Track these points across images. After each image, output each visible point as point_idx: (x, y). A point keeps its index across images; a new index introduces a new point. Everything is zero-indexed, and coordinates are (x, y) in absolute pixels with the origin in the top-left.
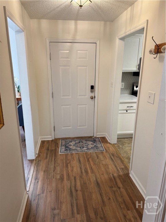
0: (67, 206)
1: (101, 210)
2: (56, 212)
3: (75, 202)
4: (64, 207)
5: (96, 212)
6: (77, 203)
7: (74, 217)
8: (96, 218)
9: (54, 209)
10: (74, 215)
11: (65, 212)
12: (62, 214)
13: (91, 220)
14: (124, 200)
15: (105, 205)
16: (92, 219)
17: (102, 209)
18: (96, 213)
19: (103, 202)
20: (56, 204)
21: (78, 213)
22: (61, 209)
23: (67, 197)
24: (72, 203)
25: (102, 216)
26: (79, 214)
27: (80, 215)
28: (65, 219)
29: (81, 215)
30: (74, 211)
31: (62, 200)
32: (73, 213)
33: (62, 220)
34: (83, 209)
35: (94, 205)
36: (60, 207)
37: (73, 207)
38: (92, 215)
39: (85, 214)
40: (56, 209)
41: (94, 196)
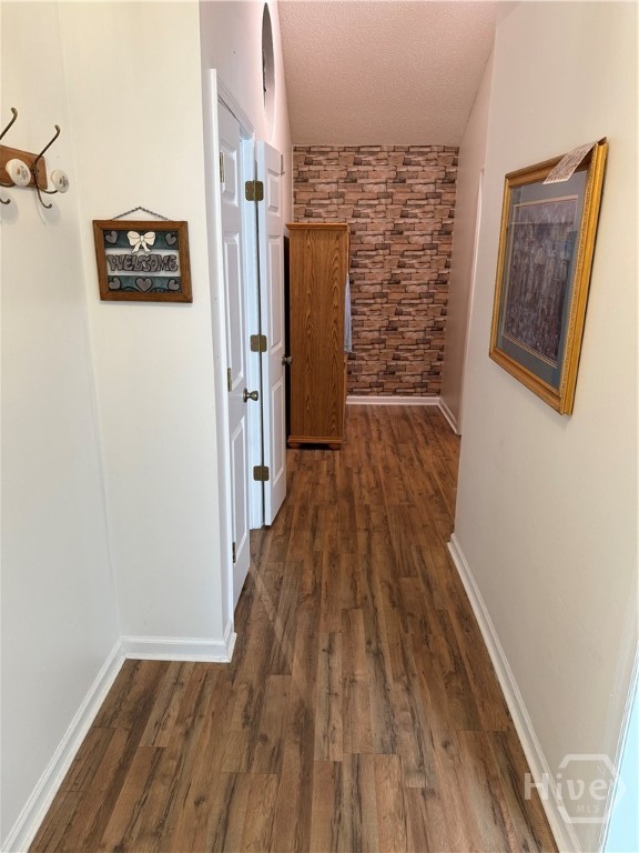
0: (378, 801)
1: (255, 763)
2: (417, 783)
3: (346, 813)
4: (391, 796)
5: (274, 759)
6: (338, 802)
7: (353, 755)
8: (280, 742)
9: (427, 793)
10: (353, 761)
11: (386, 778)
12: (396, 772)
13: (298, 739)
14: (148, 786)
15: (230, 779)
16: (296, 742)
17: (249, 767)
18: (277, 756)
19: (231, 792)
20: (424, 811)
21: (337, 765)
22: (401, 788)
23: (377, 840)
24: (357, 809)
25: (259, 745)
26: (335, 763)
27: (331, 760)
28: (384, 753)
29: (328, 758)
30: (353, 775)
31: (400, 828)
32: (357, 769)
33: (394, 752)
34: (316, 778)
35: (274, 784)
36: (406, 797)
37: (355, 791)
38: (291, 754)
39: (316, 758)
40: (420, 792)
41: (260, 822)
